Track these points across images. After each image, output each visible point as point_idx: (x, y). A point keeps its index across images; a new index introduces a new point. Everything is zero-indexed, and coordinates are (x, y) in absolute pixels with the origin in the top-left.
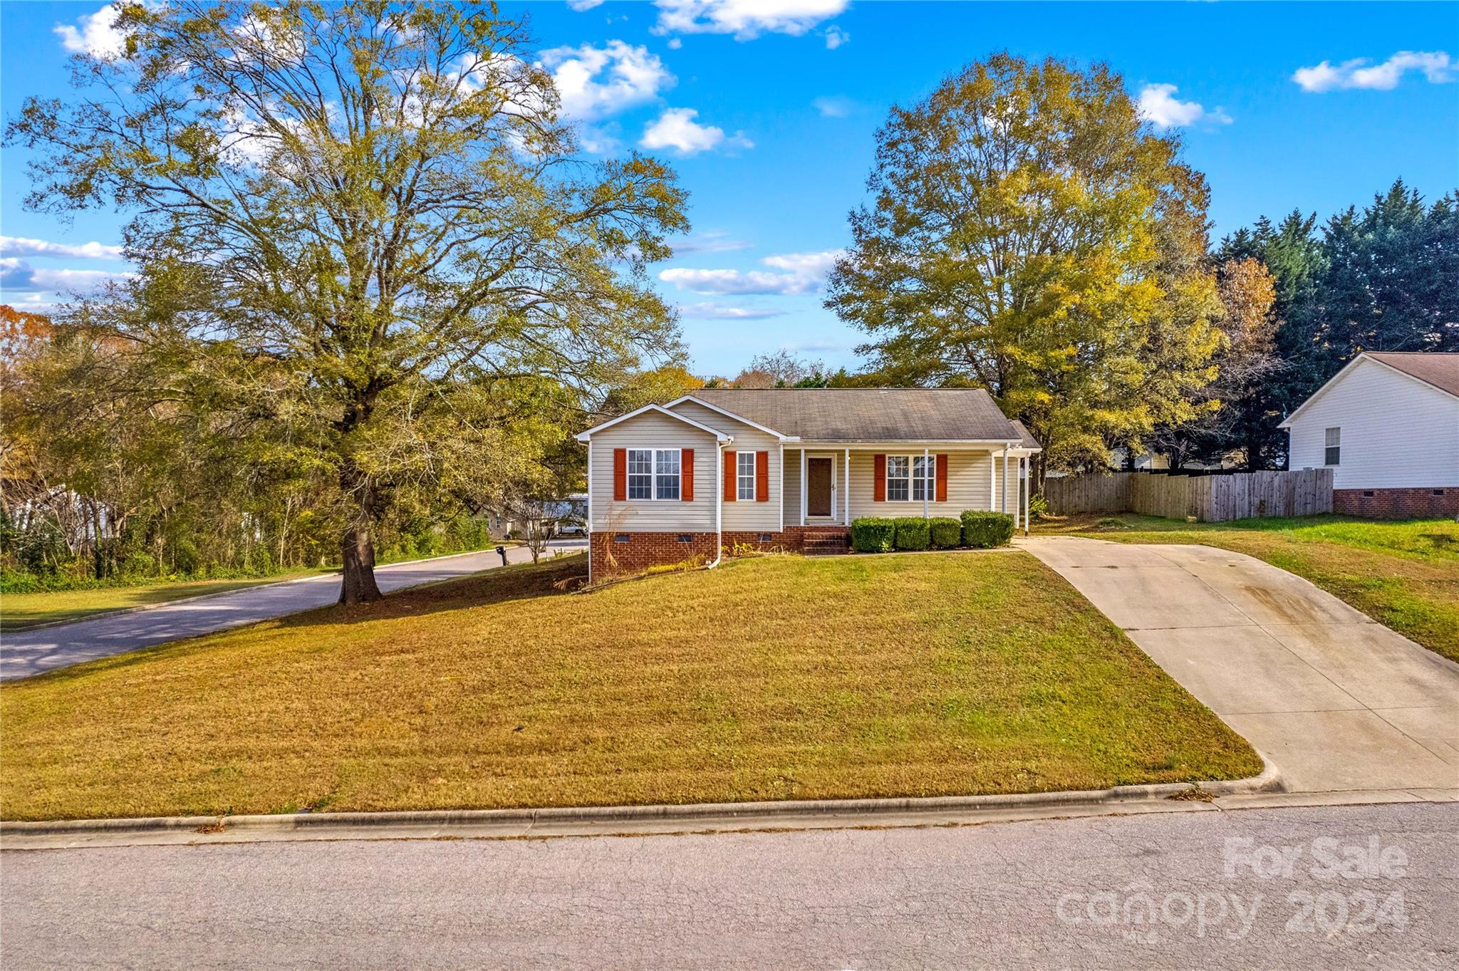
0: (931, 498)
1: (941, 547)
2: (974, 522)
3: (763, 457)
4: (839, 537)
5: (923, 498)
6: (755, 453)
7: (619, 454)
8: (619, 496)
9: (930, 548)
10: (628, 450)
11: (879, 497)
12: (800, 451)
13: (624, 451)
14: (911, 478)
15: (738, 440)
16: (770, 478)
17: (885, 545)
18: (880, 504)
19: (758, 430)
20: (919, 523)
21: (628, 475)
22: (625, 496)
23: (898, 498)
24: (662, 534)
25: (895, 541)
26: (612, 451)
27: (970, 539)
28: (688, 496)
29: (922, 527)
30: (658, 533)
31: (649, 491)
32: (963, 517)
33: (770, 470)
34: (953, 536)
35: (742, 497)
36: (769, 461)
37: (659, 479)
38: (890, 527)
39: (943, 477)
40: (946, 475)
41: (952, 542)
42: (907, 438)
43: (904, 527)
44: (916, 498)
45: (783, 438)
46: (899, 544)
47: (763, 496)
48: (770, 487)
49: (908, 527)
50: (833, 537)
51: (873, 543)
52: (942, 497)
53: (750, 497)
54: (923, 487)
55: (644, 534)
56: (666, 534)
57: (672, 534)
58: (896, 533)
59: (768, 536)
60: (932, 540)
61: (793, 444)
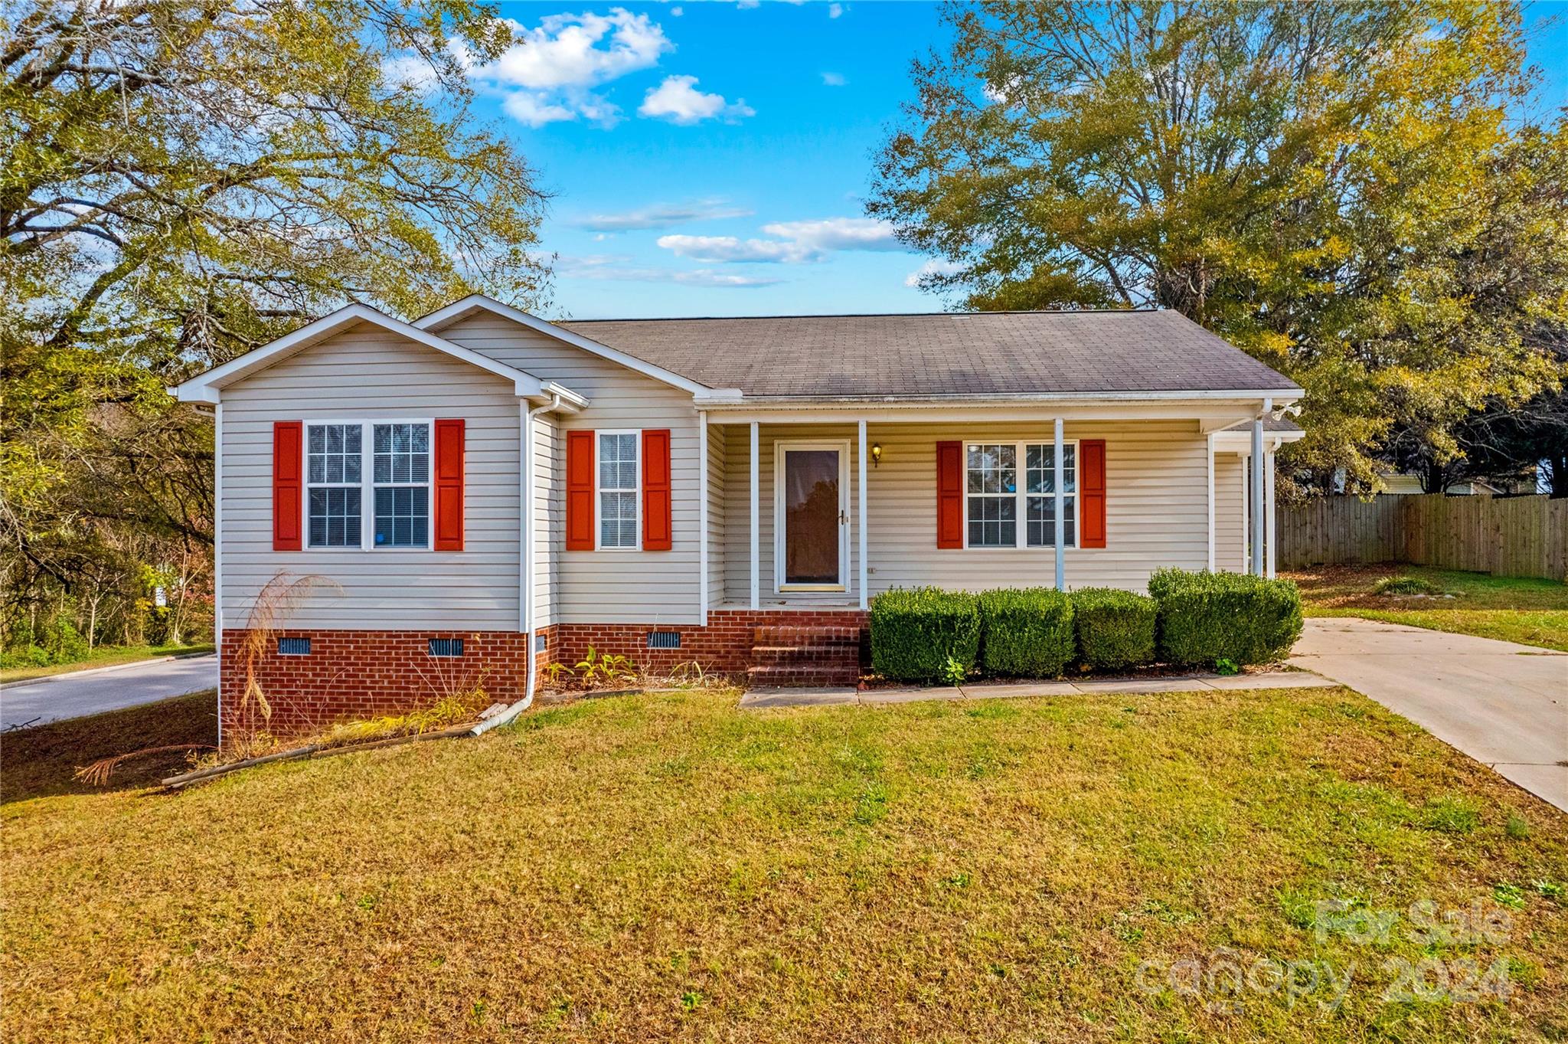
0: (1069, 540)
1: (1103, 672)
2: (1187, 604)
3: (658, 443)
4: (841, 640)
5: (1050, 541)
6: (639, 433)
7: (286, 435)
8: (285, 539)
9: (1072, 672)
10: (306, 424)
11: (948, 538)
12: (748, 426)
13: (297, 427)
14: (1022, 495)
15: (597, 403)
16: (674, 495)
17: (955, 667)
18: (950, 554)
19: (648, 378)
20: (1044, 606)
21: (306, 485)
22: (298, 538)
23: (992, 541)
24: (390, 634)
25: (980, 656)
26: (270, 427)
27: (1182, 648)
28: (451, 538)
29: (1054, 615)
30: (378, 634)
31: (355, 526)
32: (1158, 588)
33: (674, 474)
34: (1137, 643)
35: (609, 540)
36: (674, 454)
37: (381, 495)
38: (968, 618)
39: (1095, 493)
40: (1103, 488)
41: (1133, 654)
42: (1009, 389)
43: (1003, 616)
44: (1033, 540)
45: (700, 394)
46: (992, 661)
47: (659, 538)
48: (675, 515)
49: (1015, 618)
50: (826, 640)
51: (925, 661)
52: (1095, 538)
53: (628, 539)
54: (1051, 514)
55: (346, 633)
56: (396, 635)
57: (412, 635)
58: (984, 633)
59: (668, 634)
60: (1078, 649)
61: (730, 409)
